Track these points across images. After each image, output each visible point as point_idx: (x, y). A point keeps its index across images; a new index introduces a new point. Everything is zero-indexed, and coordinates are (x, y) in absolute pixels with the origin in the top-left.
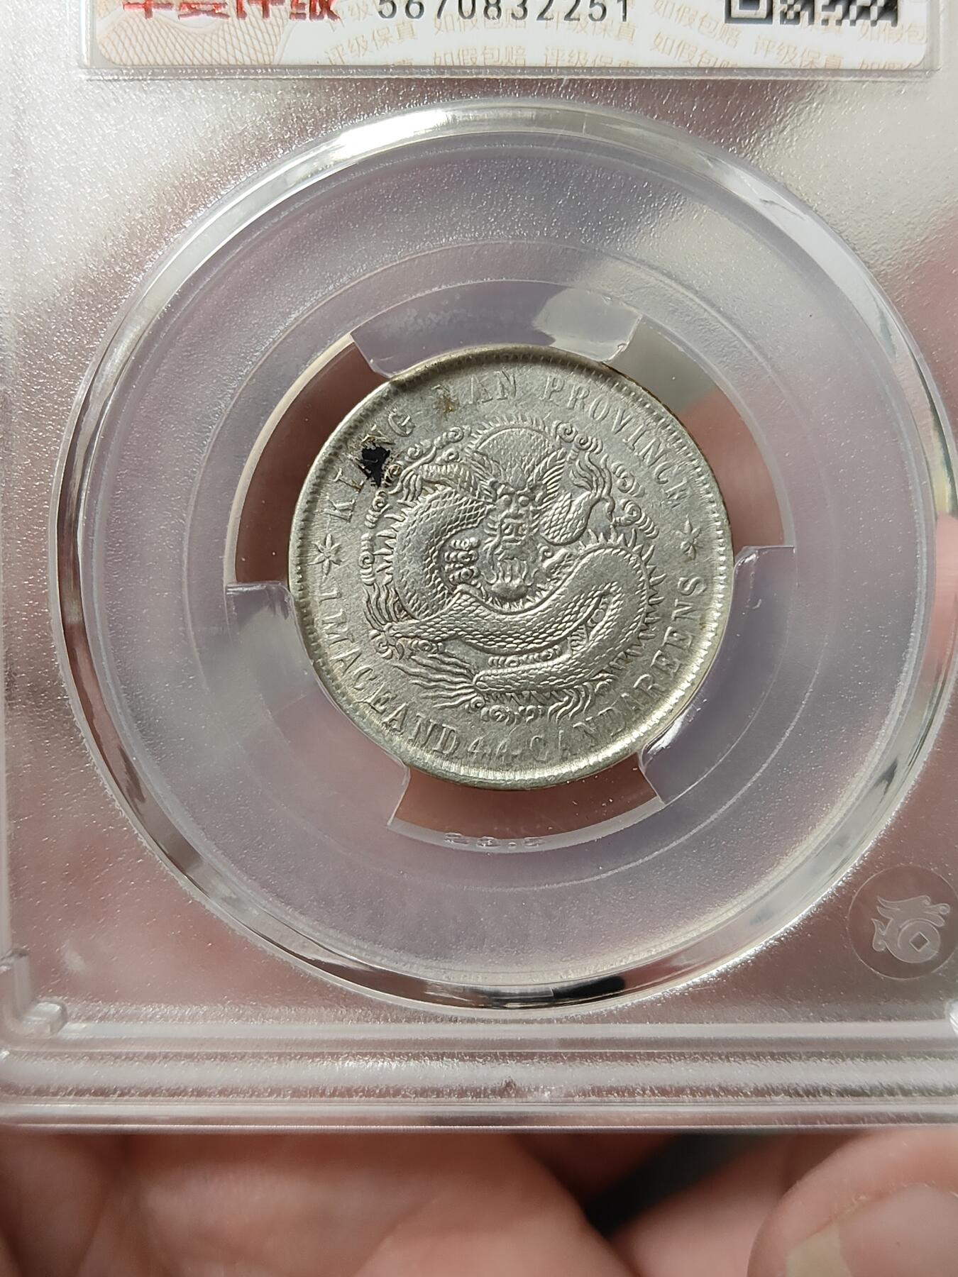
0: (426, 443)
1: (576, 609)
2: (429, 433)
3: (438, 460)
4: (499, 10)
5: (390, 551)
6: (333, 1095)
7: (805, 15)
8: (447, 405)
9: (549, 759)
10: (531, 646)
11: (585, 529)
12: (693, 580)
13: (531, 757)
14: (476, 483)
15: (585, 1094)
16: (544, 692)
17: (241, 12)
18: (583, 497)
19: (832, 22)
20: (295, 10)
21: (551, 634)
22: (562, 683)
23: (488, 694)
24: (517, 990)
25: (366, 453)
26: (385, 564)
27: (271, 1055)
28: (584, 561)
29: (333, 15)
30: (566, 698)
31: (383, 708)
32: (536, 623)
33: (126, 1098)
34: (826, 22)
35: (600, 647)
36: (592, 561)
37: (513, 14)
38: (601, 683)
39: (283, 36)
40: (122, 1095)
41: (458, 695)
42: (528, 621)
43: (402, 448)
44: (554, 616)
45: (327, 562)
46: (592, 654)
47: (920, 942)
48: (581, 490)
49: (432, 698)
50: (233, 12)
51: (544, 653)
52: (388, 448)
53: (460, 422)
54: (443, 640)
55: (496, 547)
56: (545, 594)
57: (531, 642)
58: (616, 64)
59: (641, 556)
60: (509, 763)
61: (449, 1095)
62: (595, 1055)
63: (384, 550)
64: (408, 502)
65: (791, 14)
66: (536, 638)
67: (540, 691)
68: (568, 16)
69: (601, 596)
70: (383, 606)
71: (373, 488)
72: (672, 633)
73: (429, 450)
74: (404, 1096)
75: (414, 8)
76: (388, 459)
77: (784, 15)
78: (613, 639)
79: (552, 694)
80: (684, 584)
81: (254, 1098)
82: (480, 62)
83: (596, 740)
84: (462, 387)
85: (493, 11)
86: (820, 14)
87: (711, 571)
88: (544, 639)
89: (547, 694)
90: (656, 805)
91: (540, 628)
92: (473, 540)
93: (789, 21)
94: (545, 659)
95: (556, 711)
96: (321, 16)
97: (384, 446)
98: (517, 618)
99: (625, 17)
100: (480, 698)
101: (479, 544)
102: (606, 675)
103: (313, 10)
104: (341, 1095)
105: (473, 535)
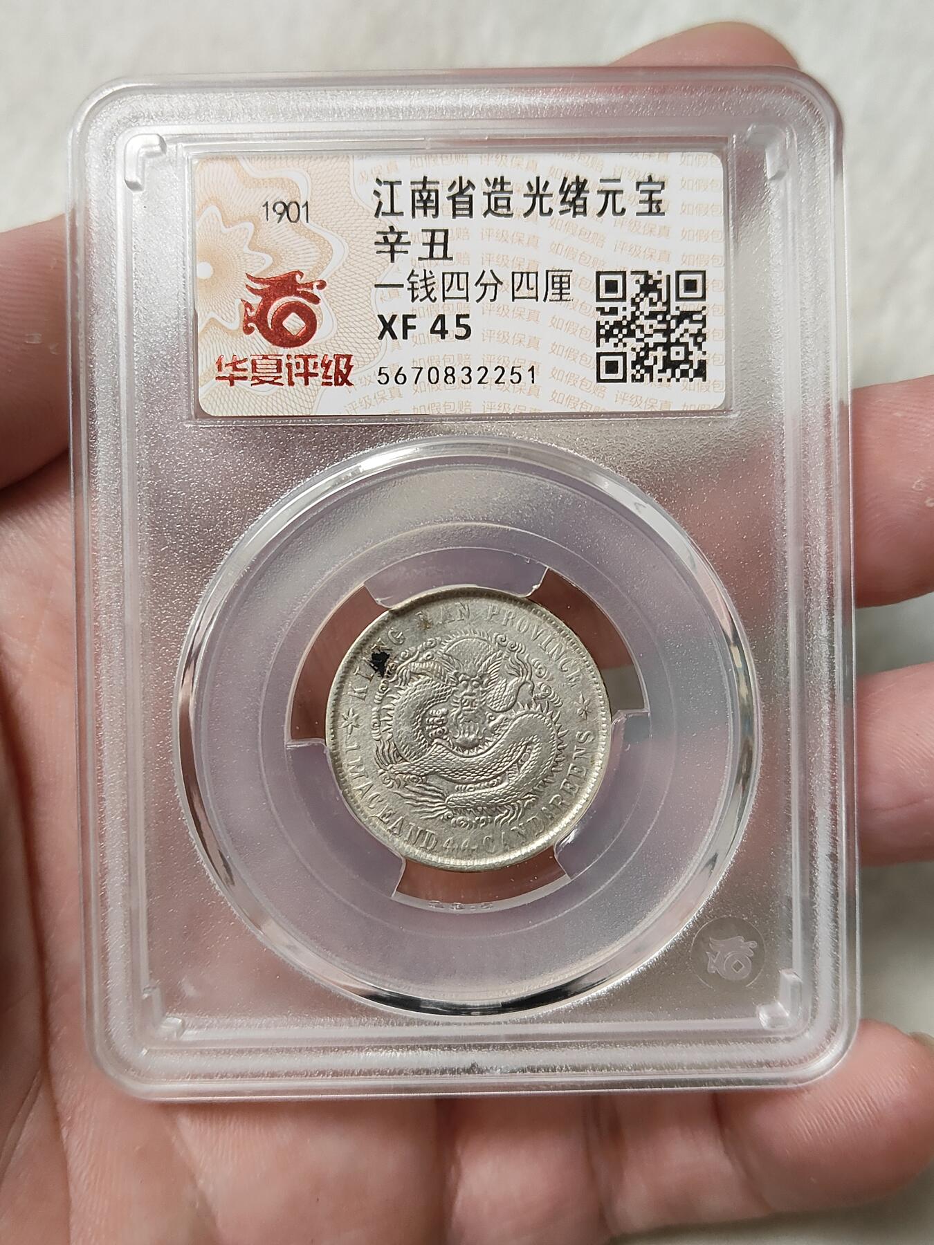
0: (413, 649)
1: (511, 753)
2: (415, 643)
3: (420, 659)
4: (454, 378)
5: (390, 718)
6: (359, 1074)
7: (647, 376)
8: (426, 624)
9: (495, 852)
10: (483, 778)
11: (516, 701)
12: (586, 733)
13: (484, 851)
14: (445, 674)
15: (524, 1071)
16: (492, 808)
17: (291, 383)
18: (514, 681)
19: (665, 380)
20: (325, 381)
21: (495, 770)
22: (503, 801)
23: (456, 809)
24: (478, 1003)
25: (374, 656)
26: (388, 727)
27: (318, 1049)
28: (516, 722)
29: (350, 384)
30: (506, 811)
31: (387, 820)
32: (485, 762)
33: (224, 1079)
34: (660, 380)
35: (527, 778)
36: (521, 722)
37: (463, 382)
38: (528, 801)
39: (318, 397)
40: (222, 1077)
41: (436, 811)
42: (480, 761)
43: (397, 653)
44: (497, 757)
45: (350, 726)
46: (522, 782)
47: (738, 966)
48: (512, 677)
49: (419, 812)
50: (286, 382)
51: (491, 782)
52: (388, 653)
53: (434, 635)
54: (425, 775)
55: (458, 714)
56: (491, 744)
57: (482, 775)
58: (528, 411)
59: (552, 718)
60: (469, 854)
61: (435, 1072)
62: (529, 1044)
63: (387, 718)
64: (401, 687)
65: (638, 377)
66: (486, 772)
67: (489, 807)
68: (497, 382)
69: (527, 745)
70: (386, 754)
71: (379, 678)
72: (573, 768)
73: (414, 654)
74: (406, 1074)
75: (401, 379)
76: (388, 660)
77: (633, 376)
78: (535, 773)
79: (498, 808)
80: (580, 736)
81: (308, 1078)
82: (442, 412)
83: (526, 839)
84: (435, 613)
85: (450, 379)
86: (656, 376)
87: (597, 727)
88: (491, 773)
89: (494, 809)
90: (565, 880)
91: (488, 766)
92: (444, 710)
93: (637, 381)
94: (492, 786)
95: (500, 819)
96: (341, 384)
97: (386, 652)
98: (474, 759)
99: (533, 382)
100: (450, 812)
101: (448, 713)
102: (531, 796)
103: (336, 380)
104: (365, 1074)
105: (443, 707)
